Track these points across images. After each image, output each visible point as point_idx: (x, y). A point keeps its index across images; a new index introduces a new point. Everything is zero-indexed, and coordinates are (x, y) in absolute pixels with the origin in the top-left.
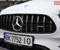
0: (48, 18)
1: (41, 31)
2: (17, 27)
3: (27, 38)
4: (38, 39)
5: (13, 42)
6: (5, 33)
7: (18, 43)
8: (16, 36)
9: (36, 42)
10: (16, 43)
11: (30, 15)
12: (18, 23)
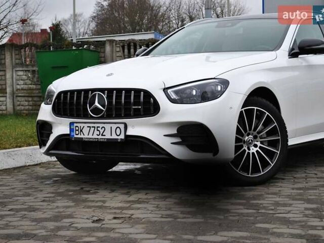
0: (148, 95)
1: (137, 114)
2: (96, 111)
3: (114, 126)
4: (133, 126)
5: (90, 136)
6: (72, 124)
7: (100, 137)
8: (96, 125)
9: (130, 132)
10: (95, 136)
11: (119, 91)
12: (99, 103)
